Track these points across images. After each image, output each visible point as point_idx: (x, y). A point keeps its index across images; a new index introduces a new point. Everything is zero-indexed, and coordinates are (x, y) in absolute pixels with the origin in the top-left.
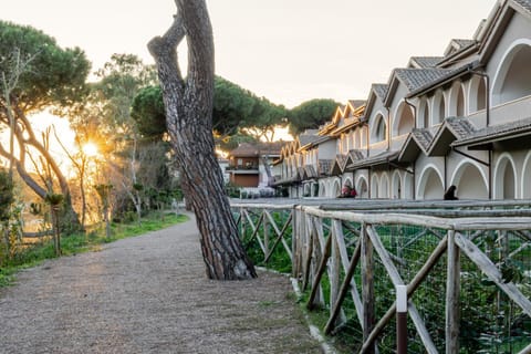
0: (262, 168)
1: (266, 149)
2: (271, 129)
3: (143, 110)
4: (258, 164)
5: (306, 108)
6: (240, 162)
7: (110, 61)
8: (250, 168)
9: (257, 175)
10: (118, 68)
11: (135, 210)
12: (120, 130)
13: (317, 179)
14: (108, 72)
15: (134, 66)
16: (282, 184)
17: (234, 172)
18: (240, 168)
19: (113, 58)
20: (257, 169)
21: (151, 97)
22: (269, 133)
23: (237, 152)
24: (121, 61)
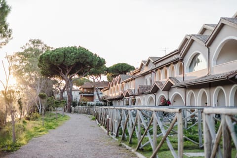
0: (95, 93)
1: (97, 85)
2: (100, 76)
3: (44, 62)
4: (93, 91)
5: (115, 67)
6: (85, 90)
7: (28, 42)
8: (90, 93)
9: (93, 96)
10: (32, 46)
11: (38, 111)
12: (33, 75)
13: (135, 96)
14: (27, 47)
15: (40, 45)
16: (109, 100)
17: (83, 95)
18: (86, 93)
19: (30, 41)
20: (93, 93)
21: (48, 55)
22: (99, 78)
23: (84, 86)
24: (33, 42)
